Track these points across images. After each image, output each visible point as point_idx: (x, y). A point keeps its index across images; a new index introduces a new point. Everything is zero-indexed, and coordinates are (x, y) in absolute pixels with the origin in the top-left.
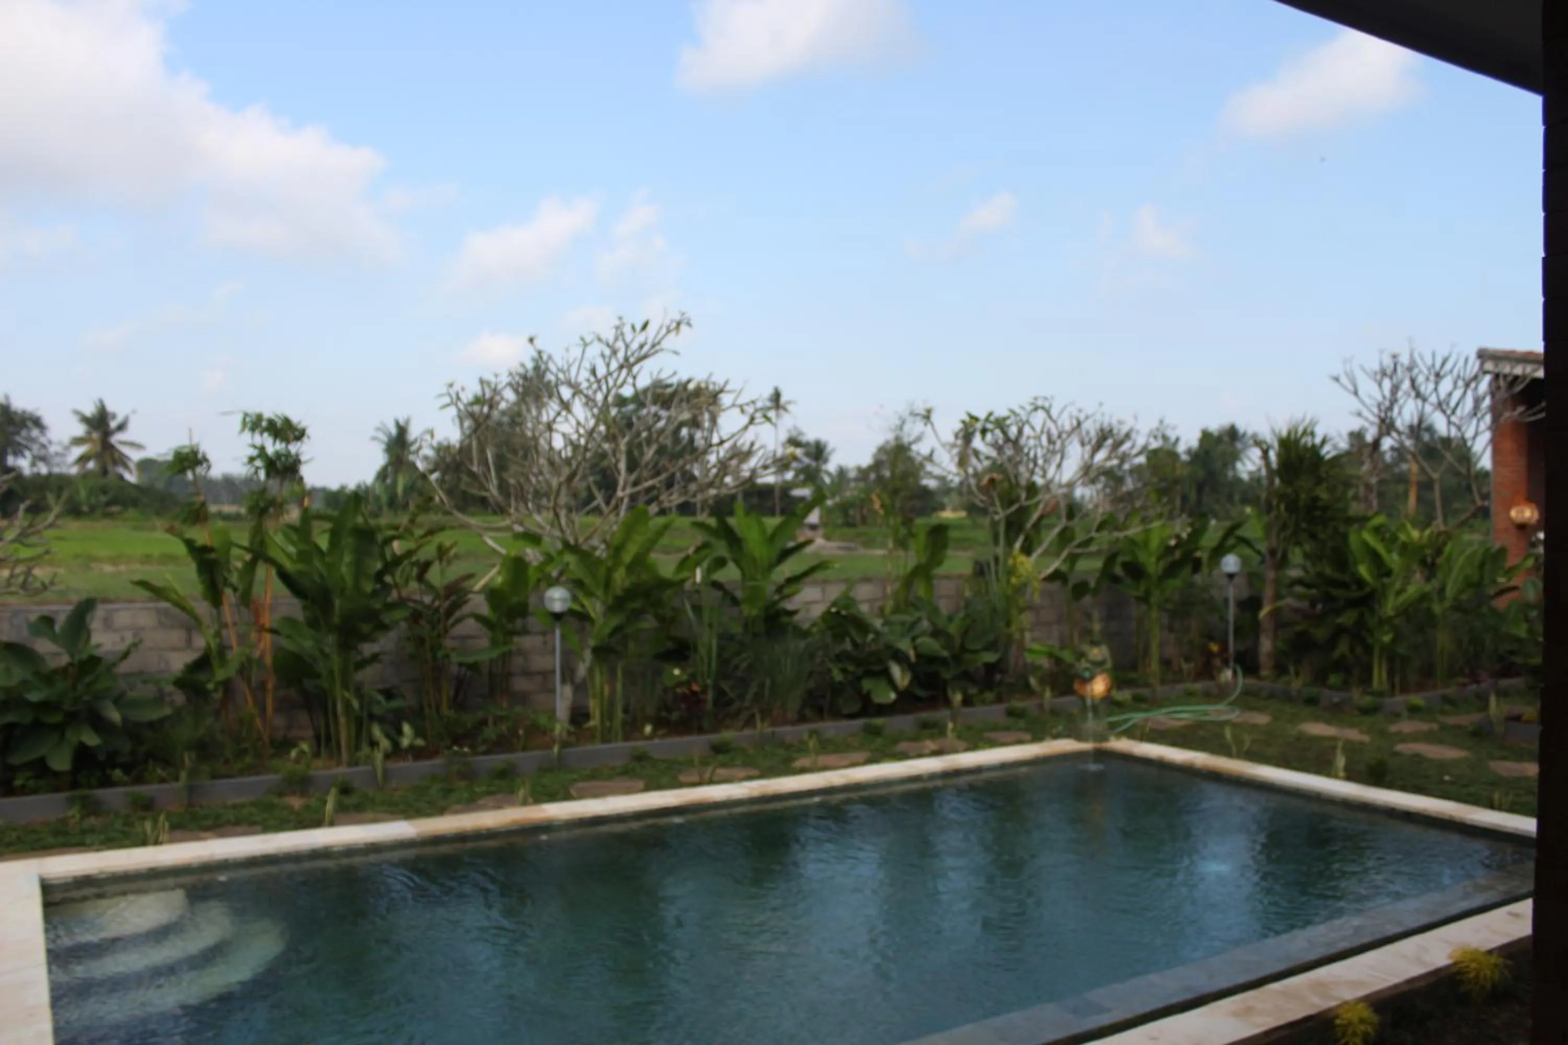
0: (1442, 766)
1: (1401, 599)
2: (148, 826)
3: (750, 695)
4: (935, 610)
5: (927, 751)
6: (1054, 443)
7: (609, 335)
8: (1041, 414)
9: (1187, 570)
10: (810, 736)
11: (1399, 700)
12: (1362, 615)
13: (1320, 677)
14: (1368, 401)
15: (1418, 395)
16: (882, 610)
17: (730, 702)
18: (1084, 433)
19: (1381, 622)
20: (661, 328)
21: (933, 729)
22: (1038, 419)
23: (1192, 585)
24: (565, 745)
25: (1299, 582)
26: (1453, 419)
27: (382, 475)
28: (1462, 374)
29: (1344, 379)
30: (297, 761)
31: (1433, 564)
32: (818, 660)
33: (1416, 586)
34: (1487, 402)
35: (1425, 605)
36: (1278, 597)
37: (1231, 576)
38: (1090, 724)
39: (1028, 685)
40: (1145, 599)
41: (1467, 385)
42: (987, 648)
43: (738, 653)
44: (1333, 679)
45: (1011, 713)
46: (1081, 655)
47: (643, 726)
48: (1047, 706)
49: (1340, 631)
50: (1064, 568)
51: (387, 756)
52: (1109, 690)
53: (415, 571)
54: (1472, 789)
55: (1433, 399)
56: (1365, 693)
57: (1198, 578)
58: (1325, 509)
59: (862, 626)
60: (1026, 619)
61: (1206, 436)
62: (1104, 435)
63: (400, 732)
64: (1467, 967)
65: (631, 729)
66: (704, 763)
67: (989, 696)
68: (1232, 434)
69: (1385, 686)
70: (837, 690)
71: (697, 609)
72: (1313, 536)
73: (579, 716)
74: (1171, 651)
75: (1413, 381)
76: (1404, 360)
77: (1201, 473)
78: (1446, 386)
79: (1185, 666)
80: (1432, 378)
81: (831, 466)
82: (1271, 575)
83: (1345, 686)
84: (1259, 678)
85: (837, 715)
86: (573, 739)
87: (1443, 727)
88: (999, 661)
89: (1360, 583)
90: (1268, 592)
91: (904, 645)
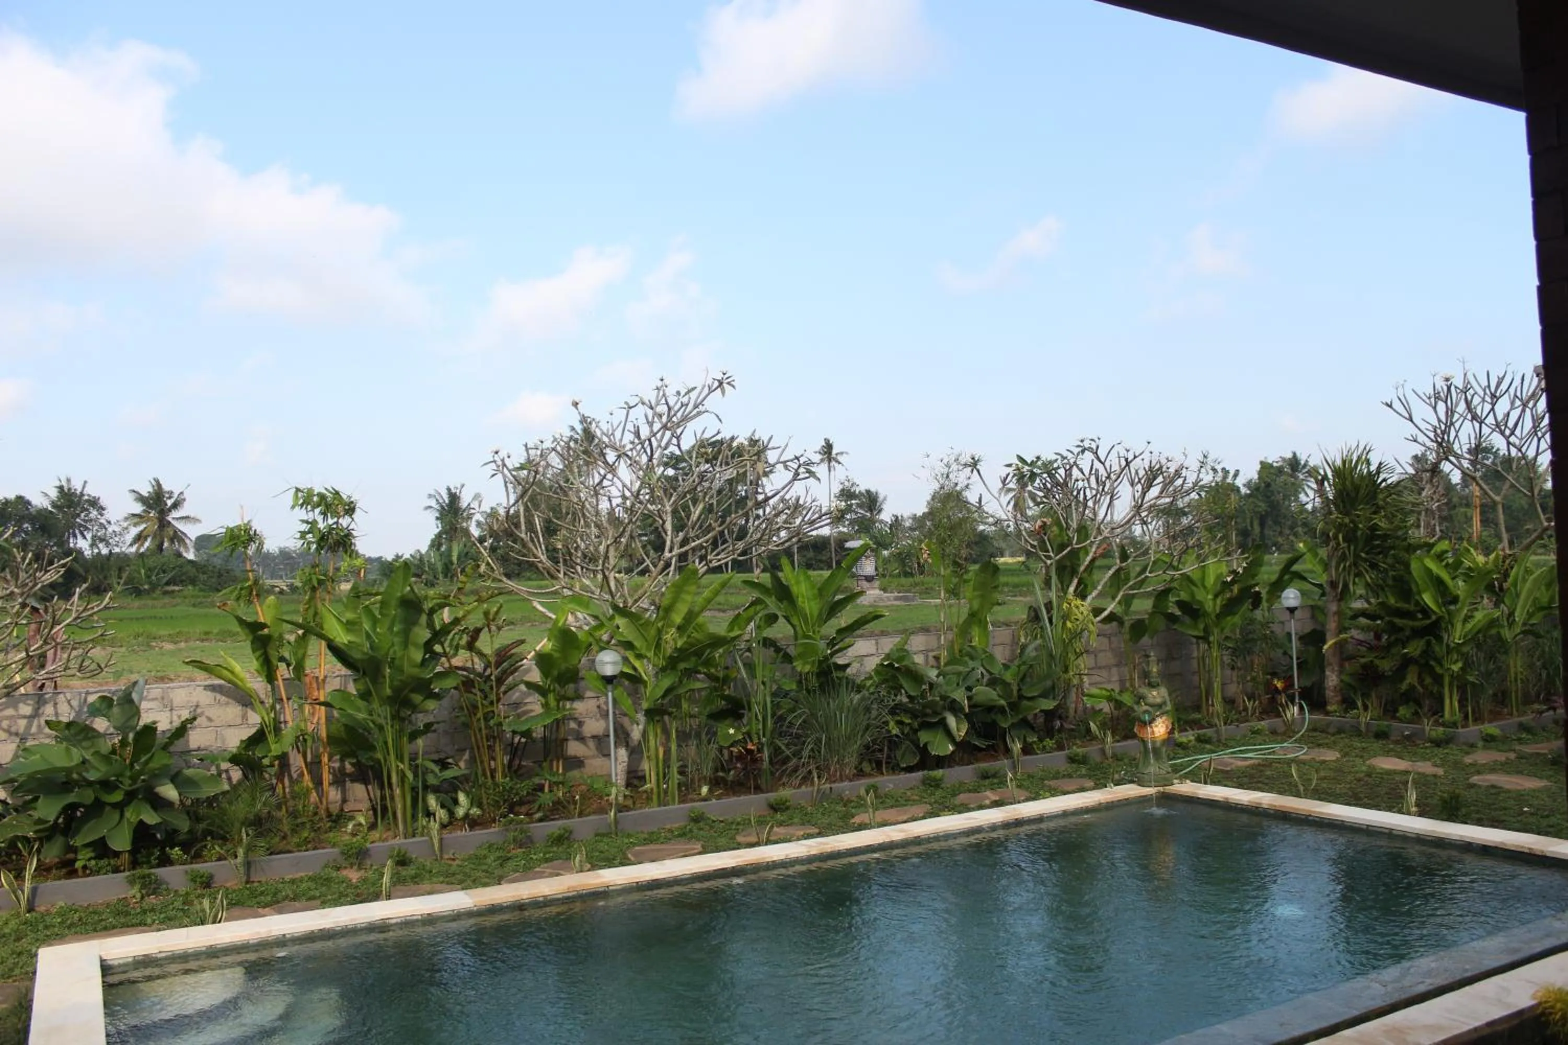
0: (1521, 797)
1: (1469, 626)
2: (206, 903)
3: (806, 753)
4: (991, 658)
5: (987, 802)
6: (1104, 484)
7: (651, 396)
8: (1088, 456)
9: (1247, 605)
10: (867, 792)
11: (1473, 730)
12: (1428, 643)
13: (1390, 710)
14: (1423, 426)
15: (1475, 417)
16: (937, 658)
17: (786, 760)
18: (1133, 472)
19: (1449, 651)
20: (704, 386)
21: (991, 779)
22: (1086, 461)
23: (1252, 621)
24: (621, 809)
25: (1363, 613)
26: (1512, 439)
27: (436, 544)
28: (1519, 394)
29: (1397, 405)
30: (354, 835)
31: (1501, 588)
32: (874, 713)
33: (1484, 611)
34: (1546, 421)
35: (1493, 631)
36: (1342, 629)
37: (1292, 610)
38: (1153, 768)
39: (1088, 730)
40: (1205, 639)
41: (1525, 405)
42: (1044, 695)
43: (792, 710)
44: (1403, 711)
45: (1072, 760)
46: (1140, 698)
47: (700, 787)
48: (1109, 753)
49: (1407, 661)
50: (1119, 610)
51: (443, 826)
52: (1171, 732)
53: (465, 639)
54: (1553, 820)
55: (1490, 420)
56: (1437, 723)
57: (1258, 614)
58: (1385, 537)
59: (916, 677)
60: (1084, 663)
61: (1265, 467)
62: (1153, 474)
63: (456, 802)
64: (1552, 1007)
65: (687, 790)
66: (761, 822)
67: (1049, 743)
68: (1294, 463)
69: (1458, 716)
70: (893, 743)
71: (749, 666)
72: (1374, 566)
73: (634, 778)
74: (1233, 689)
75: (1468, 404)
76: (1458, 382)
77: (1263, 506)
78: (1503, 406)
79: (1249, 705)
80: (1488, 399)
81: (886, 516)
82: (1333, 607)
83: (1416, 717)
84: (1327, 713)
85: (895, 768)
86: (629, 802)
87: (1521, 757)
88: (1057, 708)
89: (1426, 611)
90: (1332, 625)
91: (959, 695)
